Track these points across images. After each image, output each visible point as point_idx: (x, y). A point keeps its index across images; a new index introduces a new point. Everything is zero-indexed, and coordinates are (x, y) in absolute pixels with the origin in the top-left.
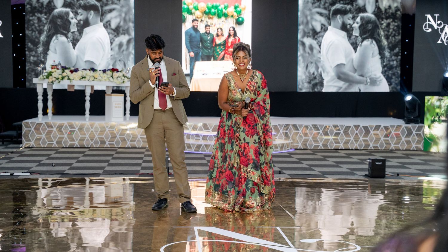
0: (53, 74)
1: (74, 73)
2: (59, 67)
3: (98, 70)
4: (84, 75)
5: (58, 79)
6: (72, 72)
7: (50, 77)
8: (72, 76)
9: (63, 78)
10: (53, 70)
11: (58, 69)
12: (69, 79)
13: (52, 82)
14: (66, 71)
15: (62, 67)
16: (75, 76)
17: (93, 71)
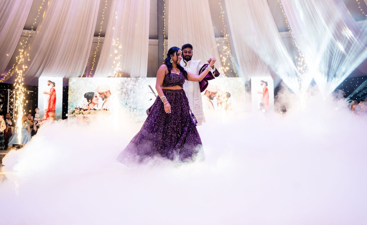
0: (75, 112)
1: (85, 111)
2: (79, 108)
3: (97, 110)
4: (90, 112)
5: (77, 114)
6: (84, 110)
7: (74, 113)
8: (84, 112)
9: (80, 113)
10: (75, 110)
11: (78, 109)
12: (83, 114)
13: (75, 115)
14: (82, 110)
15: (80, 108)
16: (86, 112)
17: (95, 110)
